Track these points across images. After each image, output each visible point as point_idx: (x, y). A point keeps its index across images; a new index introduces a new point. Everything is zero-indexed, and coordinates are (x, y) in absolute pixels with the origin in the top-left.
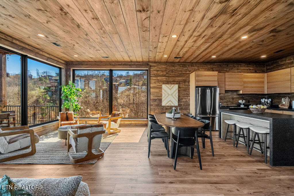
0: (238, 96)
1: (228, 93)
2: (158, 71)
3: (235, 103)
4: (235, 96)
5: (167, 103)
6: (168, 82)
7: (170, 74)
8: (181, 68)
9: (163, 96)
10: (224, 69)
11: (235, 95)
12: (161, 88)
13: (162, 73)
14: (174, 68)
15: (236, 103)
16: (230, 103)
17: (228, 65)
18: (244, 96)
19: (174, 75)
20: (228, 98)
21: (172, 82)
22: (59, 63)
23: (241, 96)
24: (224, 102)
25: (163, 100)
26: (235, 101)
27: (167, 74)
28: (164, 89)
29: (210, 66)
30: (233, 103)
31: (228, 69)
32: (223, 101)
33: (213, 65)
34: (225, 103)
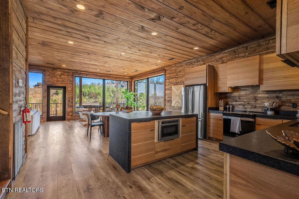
0: (266, 95)
1: (246, 90)
2: (170, 73)
3: (260, 107)
4: (259, 96)
5: (175, 104)
6: (177, 83)
7: (179, 75)
8: (187, 66)
9: (172, 97)
10: (239, 55)
11: (260, 94)
12: (171, 89)
13: (172, 75)
14: (181, 68)
15: (263, 107)
16: (249, 107)
17: (247, 48)
18: (281, 95)
19: (182, 75)
20: (247, 99)
21: (180, 82)
22: (124, 79)
23: (274, 95)
24: (240, 105)
25: (172, 100)
26: (259, 104)
27: (176, 75)
28: (173, 91)
29: (218, 57)
30: (255, 107)
31: (247, 54)
32: (237, 103)
33: (223, 54)
34: (241, 107)
